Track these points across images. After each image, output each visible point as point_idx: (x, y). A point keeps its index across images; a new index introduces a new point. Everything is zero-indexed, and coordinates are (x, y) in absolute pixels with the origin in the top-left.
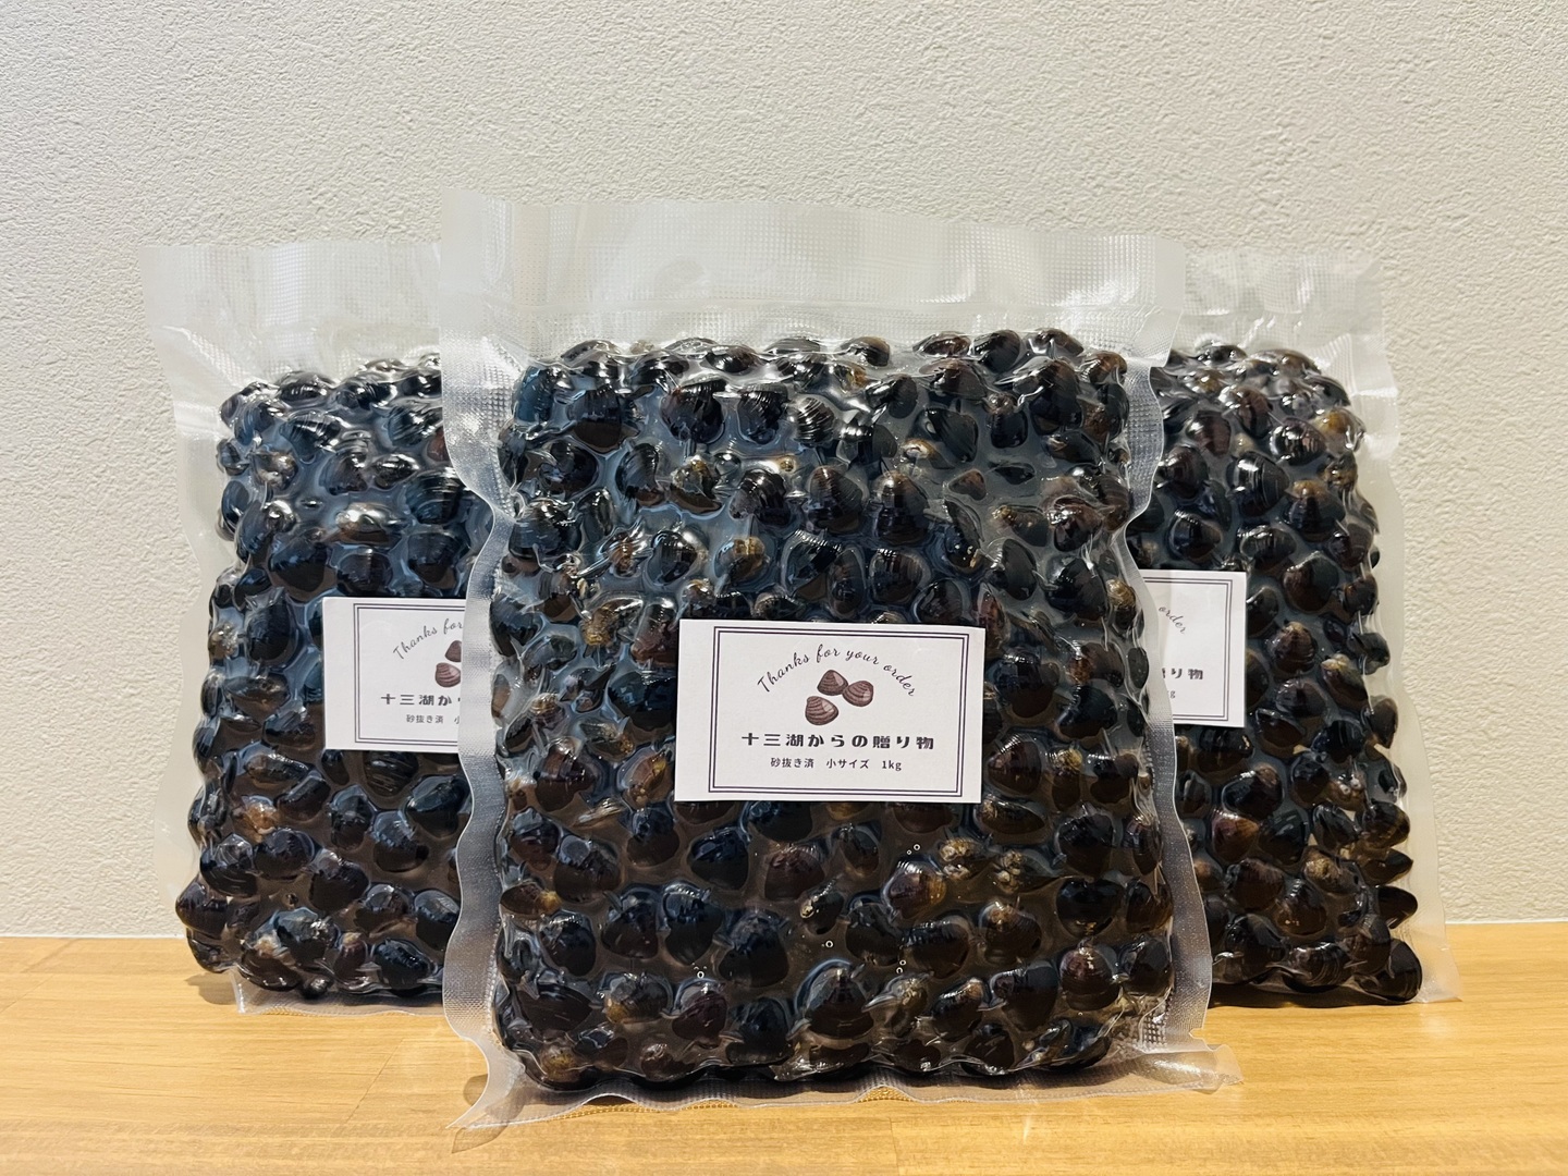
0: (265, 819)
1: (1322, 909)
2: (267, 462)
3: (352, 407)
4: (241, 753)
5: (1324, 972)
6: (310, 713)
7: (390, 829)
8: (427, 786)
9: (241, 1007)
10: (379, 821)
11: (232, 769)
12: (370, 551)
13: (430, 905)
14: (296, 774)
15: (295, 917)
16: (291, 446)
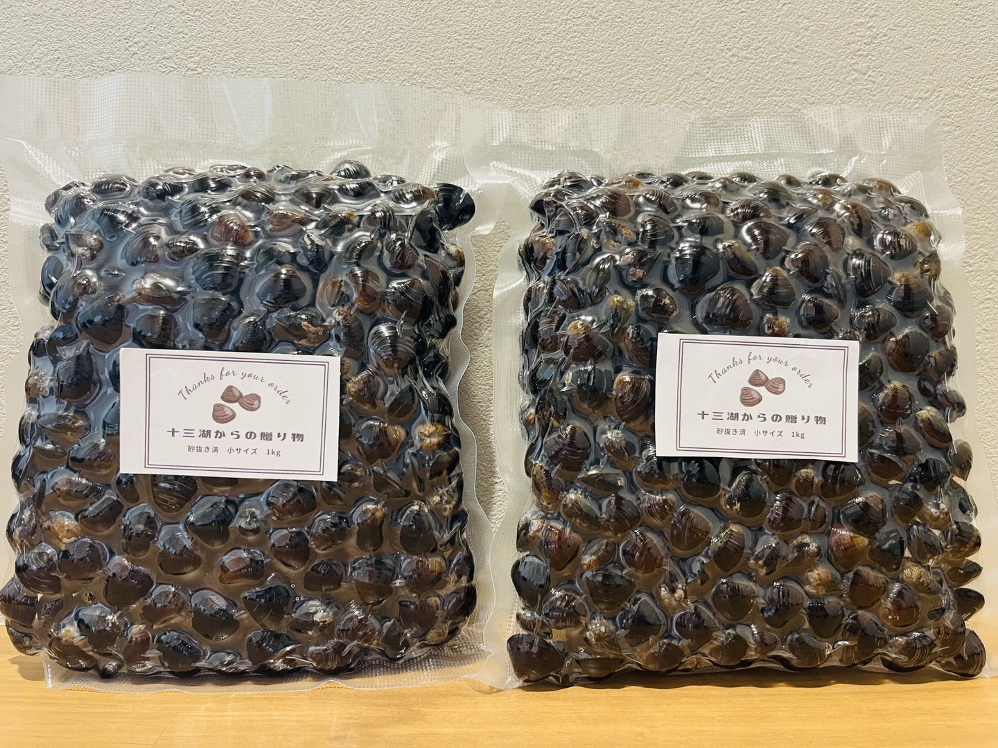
0: (68, 531)
1: (916, 607)
2: (78, 239)
3: (152, 199)
4: (49, 476)
5: (917, 655)
6: (107, 444)
7: (173, 539)
8: (206, 503)
9: (49, 683)
10: (163, 533)
11: (43, 488)
12: (162, 312)
13: (206, 601)
14: (95, 492)
15: (92, 612)
16: (98, 227)
